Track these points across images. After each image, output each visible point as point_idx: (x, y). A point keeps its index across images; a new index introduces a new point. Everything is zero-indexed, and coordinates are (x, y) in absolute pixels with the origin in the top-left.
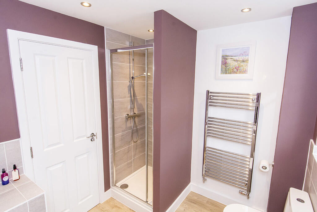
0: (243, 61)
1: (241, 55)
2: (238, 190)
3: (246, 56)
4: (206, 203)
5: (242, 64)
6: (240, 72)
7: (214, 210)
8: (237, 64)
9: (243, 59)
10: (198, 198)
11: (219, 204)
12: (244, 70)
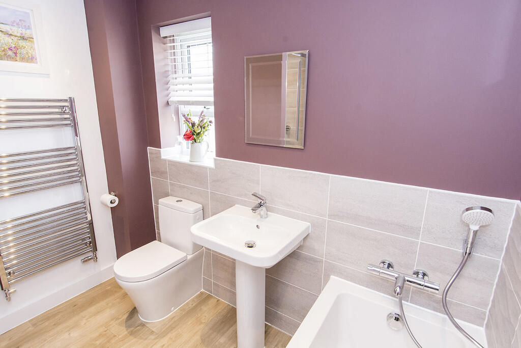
0: (23, 38)
1: (15, 24)
2: (78, 261)
3: (26, 30)
4: (35, 328)
5: (22, 43)
6: (23, 59)
7: (60, 320)
8: (10, 41)
9: (22, 34)
10: (10, 339)
11: (59, 308)
12: (30, 55)
